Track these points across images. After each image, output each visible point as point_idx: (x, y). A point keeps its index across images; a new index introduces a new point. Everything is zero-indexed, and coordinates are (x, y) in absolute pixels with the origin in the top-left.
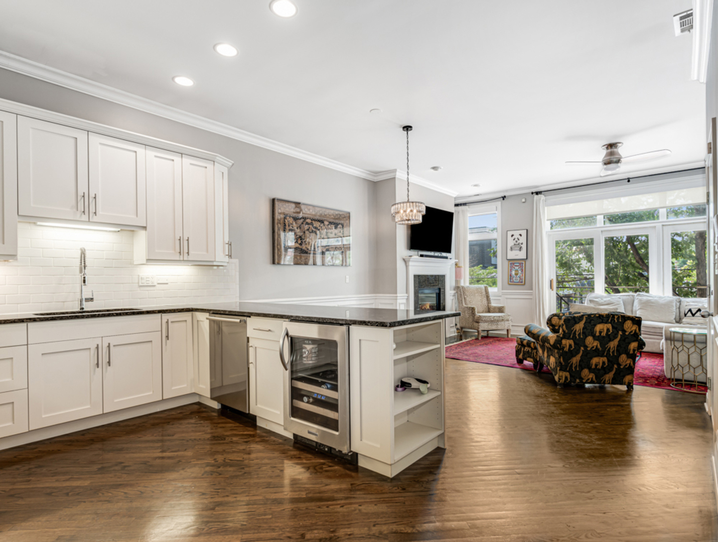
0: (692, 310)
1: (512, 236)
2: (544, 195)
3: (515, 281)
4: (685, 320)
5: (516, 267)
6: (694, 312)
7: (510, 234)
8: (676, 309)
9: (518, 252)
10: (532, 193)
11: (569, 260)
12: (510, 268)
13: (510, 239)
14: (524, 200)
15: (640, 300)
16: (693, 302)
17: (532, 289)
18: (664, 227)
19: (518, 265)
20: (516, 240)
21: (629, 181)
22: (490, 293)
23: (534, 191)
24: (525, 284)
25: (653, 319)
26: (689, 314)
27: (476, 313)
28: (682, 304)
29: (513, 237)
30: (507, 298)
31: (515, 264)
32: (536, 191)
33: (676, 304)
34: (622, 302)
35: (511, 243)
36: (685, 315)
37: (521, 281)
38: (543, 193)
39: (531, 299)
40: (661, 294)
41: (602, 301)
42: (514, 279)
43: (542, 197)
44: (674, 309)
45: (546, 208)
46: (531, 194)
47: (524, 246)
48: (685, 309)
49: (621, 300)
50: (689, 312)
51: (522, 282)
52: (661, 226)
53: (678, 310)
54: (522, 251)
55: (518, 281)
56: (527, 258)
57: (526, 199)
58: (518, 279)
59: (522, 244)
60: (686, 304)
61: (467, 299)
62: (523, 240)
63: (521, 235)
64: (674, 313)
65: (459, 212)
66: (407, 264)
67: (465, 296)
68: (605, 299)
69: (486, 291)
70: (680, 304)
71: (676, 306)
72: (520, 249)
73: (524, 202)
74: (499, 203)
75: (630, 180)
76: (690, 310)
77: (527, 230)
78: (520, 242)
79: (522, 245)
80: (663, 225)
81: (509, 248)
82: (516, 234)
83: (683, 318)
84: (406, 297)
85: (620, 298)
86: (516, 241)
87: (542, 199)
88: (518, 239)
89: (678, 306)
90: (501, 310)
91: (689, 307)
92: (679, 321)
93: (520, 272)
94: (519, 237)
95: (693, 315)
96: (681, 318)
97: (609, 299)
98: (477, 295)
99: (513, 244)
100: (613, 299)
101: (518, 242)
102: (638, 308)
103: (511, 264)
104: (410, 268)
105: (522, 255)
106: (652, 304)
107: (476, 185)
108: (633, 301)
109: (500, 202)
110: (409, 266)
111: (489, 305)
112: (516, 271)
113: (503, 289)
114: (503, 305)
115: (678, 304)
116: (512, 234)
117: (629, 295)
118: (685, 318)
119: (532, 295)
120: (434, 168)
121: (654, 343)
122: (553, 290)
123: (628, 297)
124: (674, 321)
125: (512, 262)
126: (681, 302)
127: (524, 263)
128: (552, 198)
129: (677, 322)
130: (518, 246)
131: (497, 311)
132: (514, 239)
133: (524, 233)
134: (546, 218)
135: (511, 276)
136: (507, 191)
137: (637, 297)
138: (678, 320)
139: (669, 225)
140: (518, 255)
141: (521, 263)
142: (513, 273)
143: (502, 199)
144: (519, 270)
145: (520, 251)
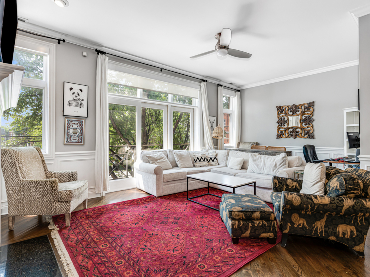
1: (71, 89)
3: (73, 141)
4: (196, 164)
5: (74, 125)
6: (200, 159)
7: (68, 86)
9: (77, 109)
10: (97, 51)
12: (66, 125)
14: (85, 54)
15: (177, 154)
17: (95, 150)
19: (77, 123)
20: (76, 94)
21: (161, 71)
22: (43, 156)
24: (84, 144)
26: (198, 161)
29: (72, 91)
30: (61, 161)
31: (74, 122)
34: (165, 156)
35: (69, 97)
36: (196, 161)
37: (80, 140)
38: (107, 54)
39: (93, 159)
42: (72, 138)
43: (106, 58)
46: (95, 51)
47: (85, 103)
48: (194, 158)
51: (81, 142)
54: (82, 109)
55: (76, 141)
56: (88, 117)
57: (88, 54)
58: (77, 138)
59: (82, 100)
60: (194, 154)
62: (83, 96)
63: (81, 90)
69: (40, 154)
72: (81, 106)
73: (85, 56)
74: (53, 46)
75: (163, 70)
76: (198, 158)
77: (88, 86)
78: (81, 97)
79: (82, 102)
81: (66, 103)
82: (76, 88)
86: (76, 96)
88: (78, 95)
93: (79, 131)
94: (80, 92)
95: (200, 161)
98: (34, 160)
99: (72, 99)
101: (78, 97)
102: (178, 160)
103: (68, 120)
105: (82, 112)
109: (55, 45)
112: (75, 129)
113: (56, 152)
114: (75, 171)
116: (70, 87)
124: (193, 166)
125: (70, 119)
127: (84, 121)
130: (78, 101)
132: (73, 94)
133: (85, 89)
135: (67, 135)
136: (67, 35)
140: (77, 112)
141: (81, 120)
142: (71, 131)
143: (57, 41)
144: (78, 128)
145: (80, 107)
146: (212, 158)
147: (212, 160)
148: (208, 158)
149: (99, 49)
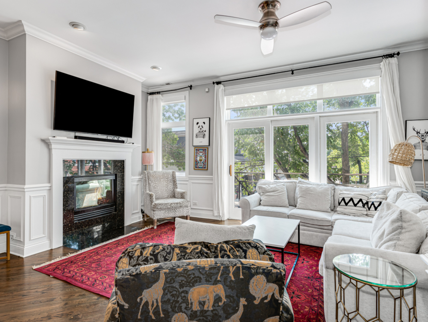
0: (345, 198)
1: (198, 123)
2: (223, 85)
3: (199, 166)
4: (339, 209)
5: (200, 153)
6: (347, 201)
7: (195, 121)
8: (331, 197)
10: (214, 83)
11: (255, 149)
12: (195, 154)
13: (196, 126)
14: (207, 90)
15: (301, 188)
16: (346, 190)
17: (212, 175)
18: (321, 118)
19: (202, 151)
20: (201, 127)
21: (293, 73)
22: (177, 178)
23: (215, 82)
24: (207, 169)
25: (311, 208)
26: (343, 203)
27: (154, 200)
28: (336, 191)
29: (198, 125)
30: (193, 183)
31: (200, 151)
32: (217, 81)
33: (331, 192)
34: (286, 189)
35: (196, 130)
36: (339, 204)
37: (204, 166)
38: (222, 83)
39: (212, 184)
40: (318, 182)
41: (270, 188)
42: (199, 164)
43: (221, 86)
44: (329, 197)
45: (225, 98)
46: (212, 84)
47: (207, 134)
48: (339, 197)
49: (285, 187)
50: (343, 201)
51: (205, 168)
52: (319, 117)
53: (333, 197)
55: (202, 167)
56: (209, 145)
57: (209, 89)
58: (202, 164)
59: (205, 131)
60: (340, 192)
61: (152, 184)
62: (206, 127)
63: (204, 123)
64: (330, 202)
65: (153, 100)
66: (50, 147)
67: (150, 182)
68: (271, 186)
69: (173, 176)
70: (334, 192)
71: (331, 194)
72: (204, 136)
73: (207, 92)
74: (186, 93)
75: (294, 72)
76: (343, 199)
77: (210, 118)
78: (204, 129)
79: (205, 133)
80: (320, 117)
81: (195, 135)
82: (201, 121)
83: (337, 207)
84: (48, 188)
85: (284, 185)
86: (201, 129)
87: (221, 88)
88: (202, 127)
89: (333, 194)
90: (182, 196)
91: (343, 196)
92: (333, 210)
93: (204, 158)
95: (346, 204)
96: (335, 206)
97: (275, 185)
98: (162, 179)
99: (198, 132)
100: (278, 186)
102: (298, 196)
103: (196, 150)
104: (54, 152)
105: (204, 142)
106: (310, 192)
107: (154, 67)
108: (296, 188)
109: (188, 91)
110: (52, 149)
111: (175, 189)
112: (201, 157)
113: (189, 175)
114: (185, 191)
115: (333, 192)
116: (197, 122)
117: (292, 182)
118: (339, 207)
119: (212, 180)
120: (74, 25)
121: (312, 235)
122: (231, 176)
123: (291, 184)
124: (330, 210)
125: (198, 149)
126: (335, 190)
127: (207, 149)
128: (230, 88)
129: (332, 210)
130: (202, 133)
131: (180, 196)
132: (199, 127)
133: (207, 121)
134: (225, 108)
135: (196, 162)
136: (193, 80)
137: (298, 184)
138: (332, 208)
139: (325, 116)
140: (202, 142)
141: (205, 150)
142: (198, 159)
143: (189, 88)
144: (203, 156)
145: (204, 138)
146: (375, 203)
147: (374, 206)
148: (370, 202)
149: (215, 80)
